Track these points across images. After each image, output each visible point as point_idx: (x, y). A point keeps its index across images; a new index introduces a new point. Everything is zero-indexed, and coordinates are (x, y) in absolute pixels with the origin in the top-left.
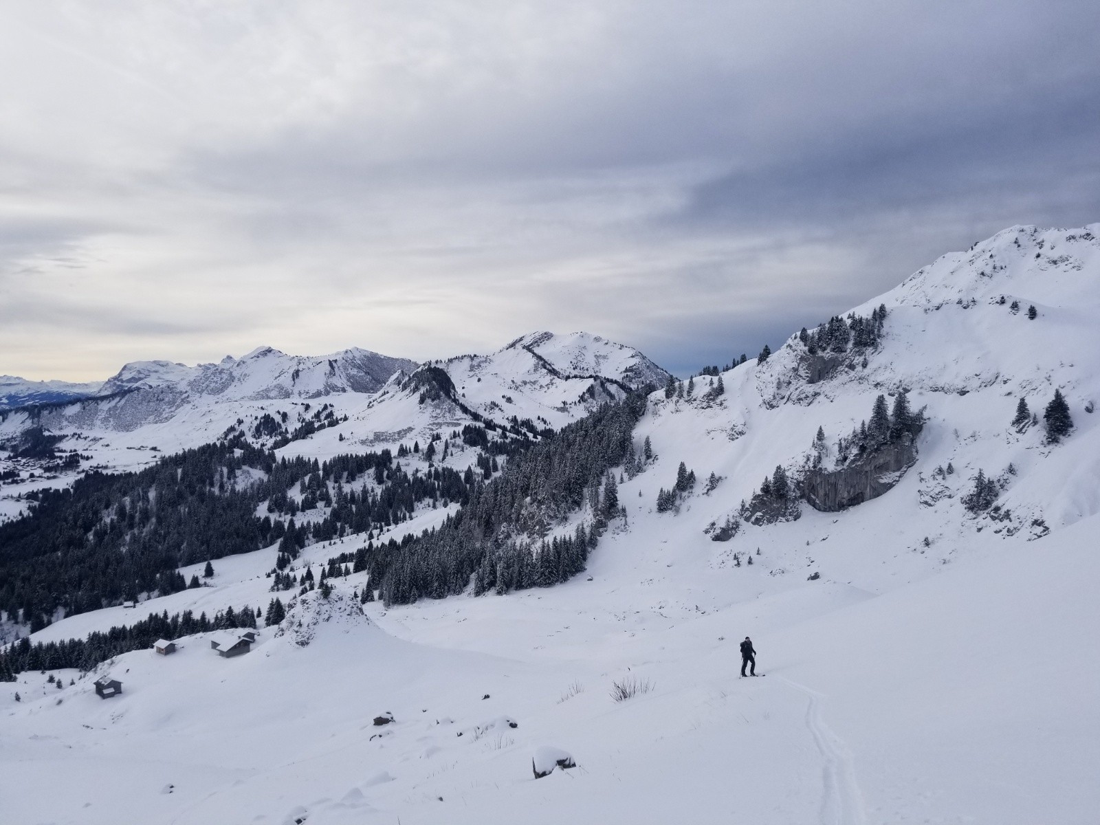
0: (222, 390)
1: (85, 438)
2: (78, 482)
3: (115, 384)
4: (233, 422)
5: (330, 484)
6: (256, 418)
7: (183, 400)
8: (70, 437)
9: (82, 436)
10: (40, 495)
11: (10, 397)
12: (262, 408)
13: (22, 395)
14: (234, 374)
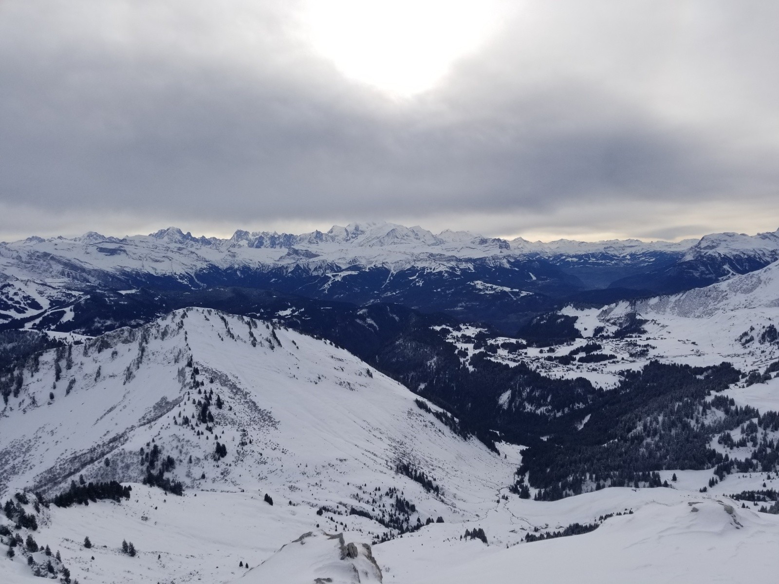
0: (751, 290)
1: (658, 324)
2: (646, 367)
3: (696, 250)
4: (747, 329)
5: (760, 430)
6: (764, 327)
7: (723, 297)
8: (650, 322)
9: (657, 322)
10: (626, 373)
11: (631, 255)
12: (770, 319)
13: (638, 253)
14: (762, 278)
